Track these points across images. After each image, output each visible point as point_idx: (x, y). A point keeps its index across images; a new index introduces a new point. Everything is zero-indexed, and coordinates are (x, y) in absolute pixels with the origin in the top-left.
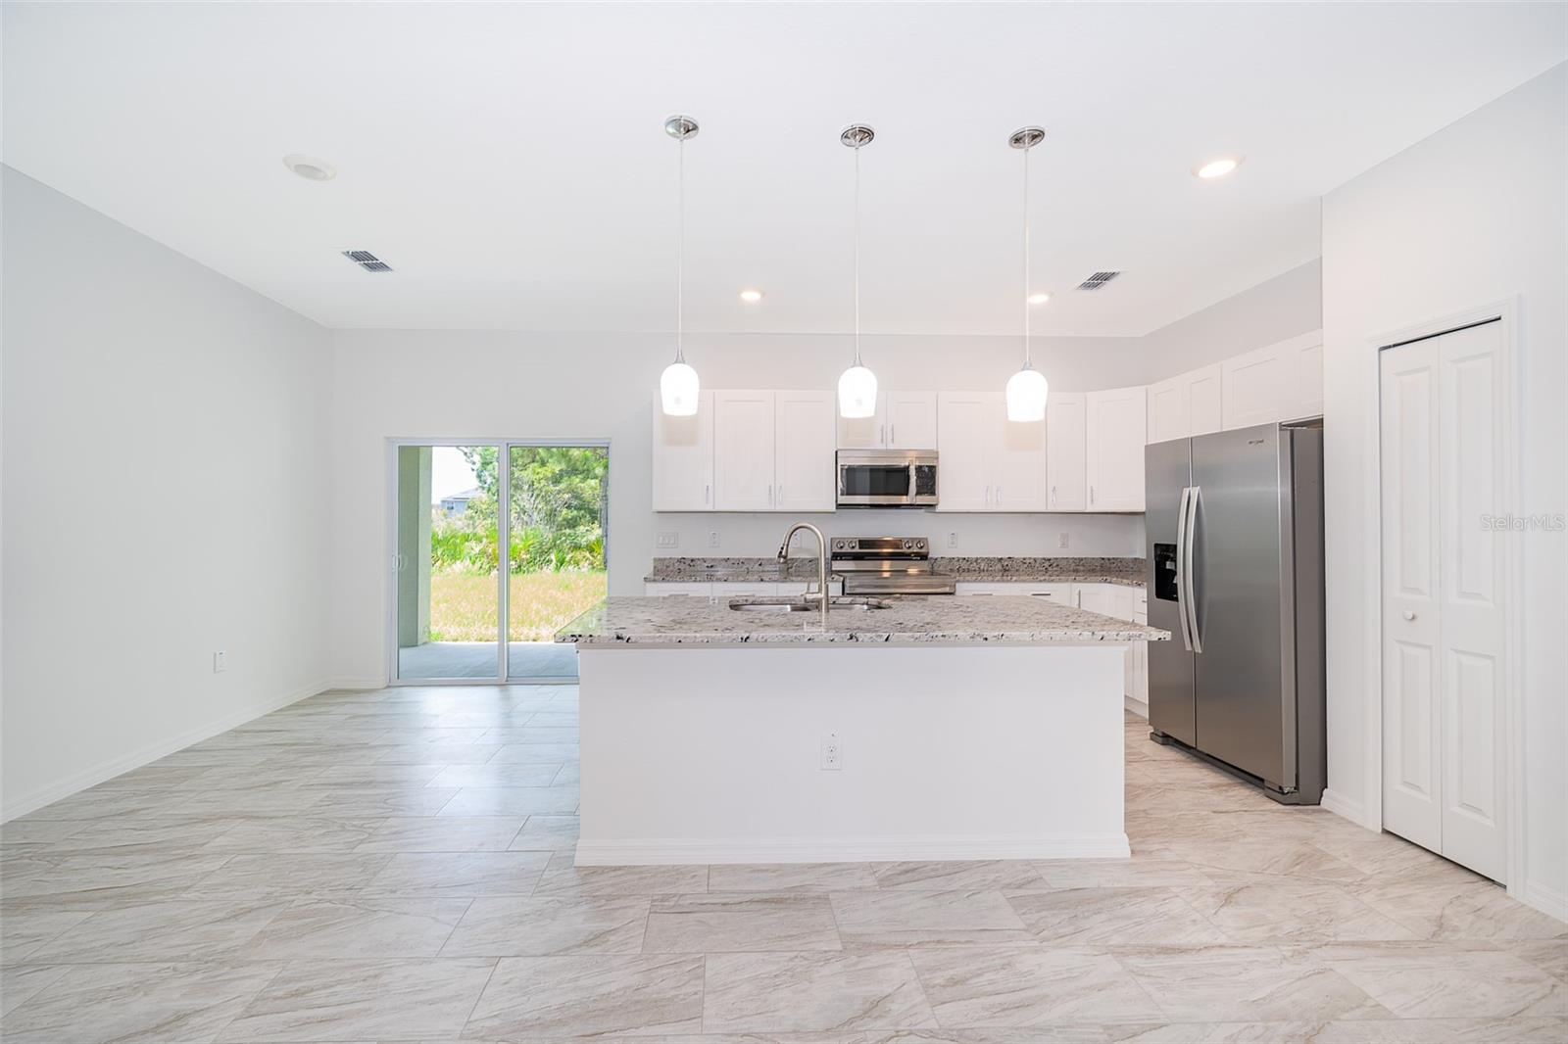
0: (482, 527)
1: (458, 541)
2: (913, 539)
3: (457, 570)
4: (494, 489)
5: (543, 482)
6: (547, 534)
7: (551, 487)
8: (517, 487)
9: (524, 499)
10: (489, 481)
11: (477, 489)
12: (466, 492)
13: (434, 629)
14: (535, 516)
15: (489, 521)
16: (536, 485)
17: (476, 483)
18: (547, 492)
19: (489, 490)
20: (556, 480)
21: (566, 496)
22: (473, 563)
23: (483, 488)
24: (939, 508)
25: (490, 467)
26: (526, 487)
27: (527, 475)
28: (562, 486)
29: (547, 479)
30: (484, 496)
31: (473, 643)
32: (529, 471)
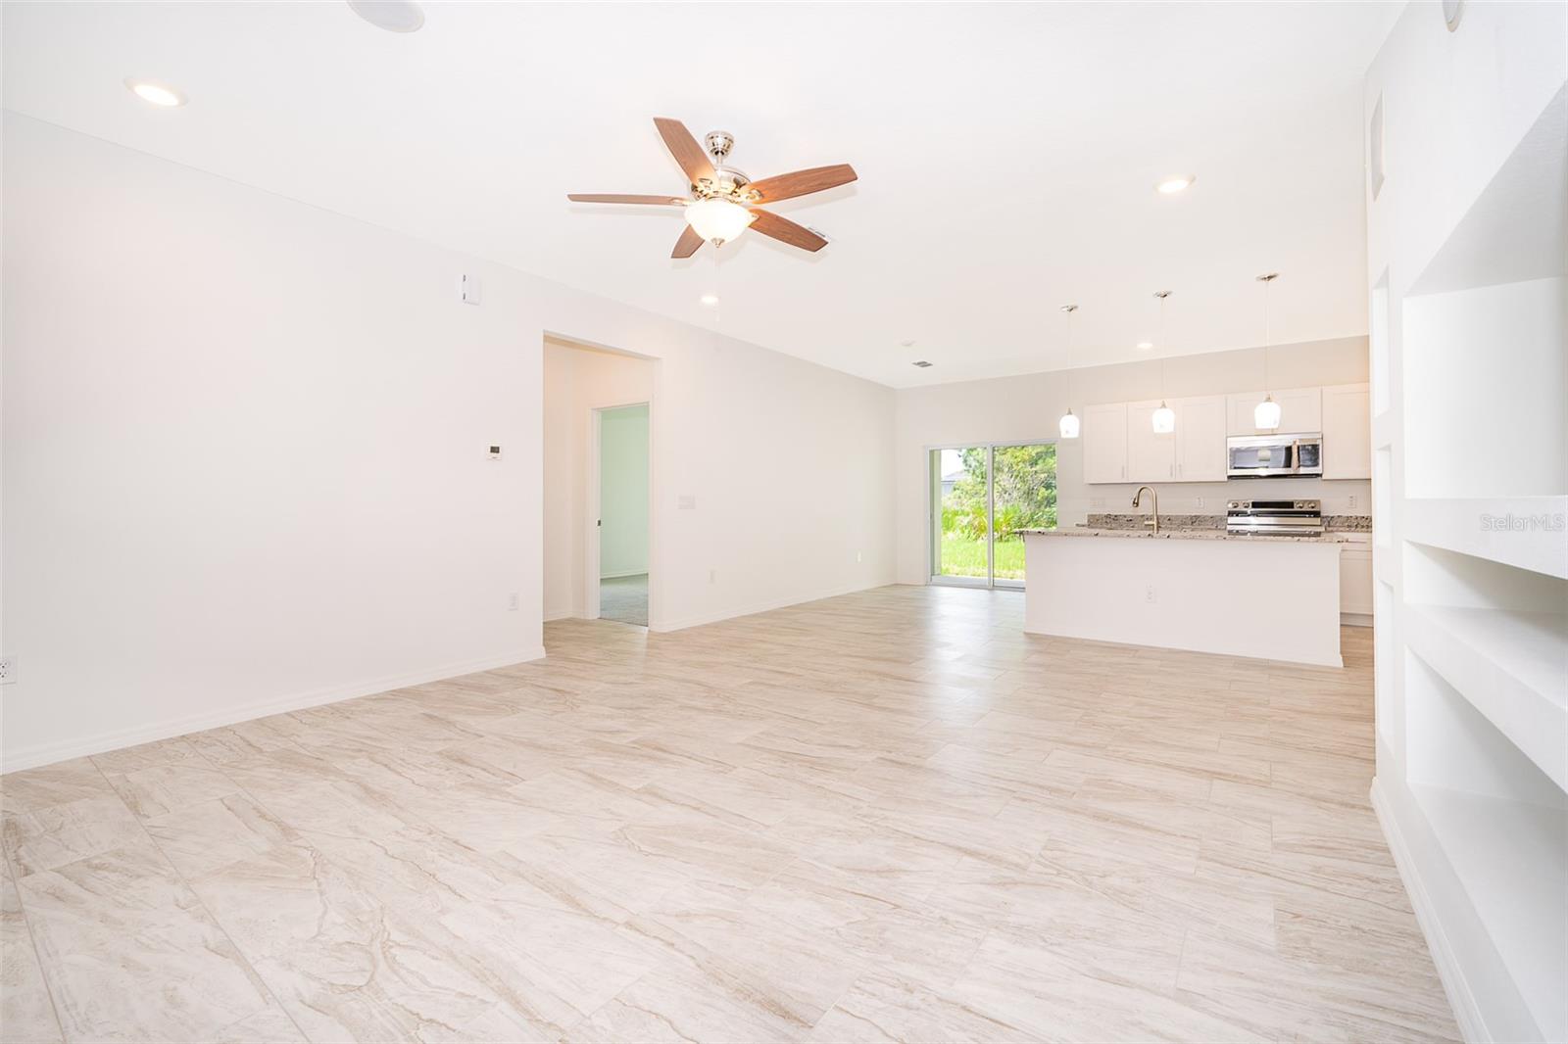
0: (969, 504)
1: (950, 516)
2: (1305, 501)
3: (950, 538)
4: (978, 472)
5: (1021, 464)
6: (1025, 510)
7: (1029, 469)
8: (999, 470)
9: (1004, 479)
10: (973, 466)
11: (961, 472)
12: (953, 475)
13: (944, 568)
14: (1015, 494)
15: (974, 500)
16: (1015, 467)
17: (963, 467)
18: (1024, 473)
19: (974, 473)
20: (1033, 463)
21: (1043, 476)
22: (963, 532)
23: (968, 471)
24: (1324, 477)
25: (975, 453)
26: (1006, 469)
27: (1007, 459)
28: (1038, 468)
29: (1024, 462)
30: (969, 478)
31: (969, 577)
32: (1009, 455)
